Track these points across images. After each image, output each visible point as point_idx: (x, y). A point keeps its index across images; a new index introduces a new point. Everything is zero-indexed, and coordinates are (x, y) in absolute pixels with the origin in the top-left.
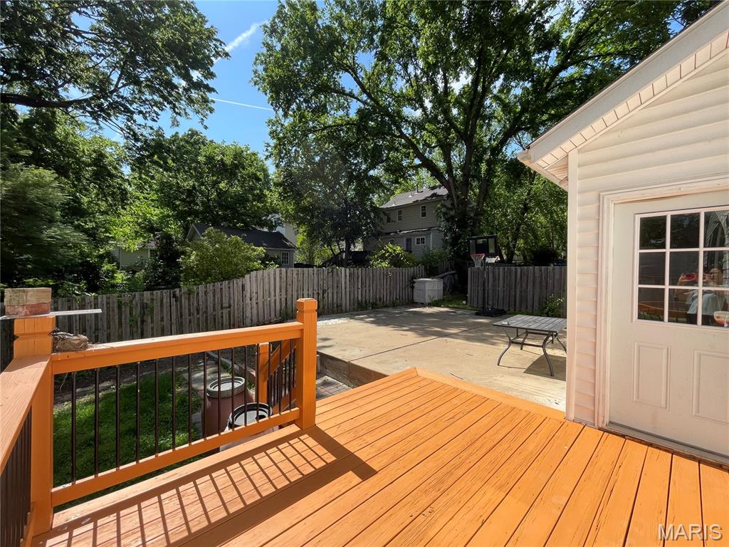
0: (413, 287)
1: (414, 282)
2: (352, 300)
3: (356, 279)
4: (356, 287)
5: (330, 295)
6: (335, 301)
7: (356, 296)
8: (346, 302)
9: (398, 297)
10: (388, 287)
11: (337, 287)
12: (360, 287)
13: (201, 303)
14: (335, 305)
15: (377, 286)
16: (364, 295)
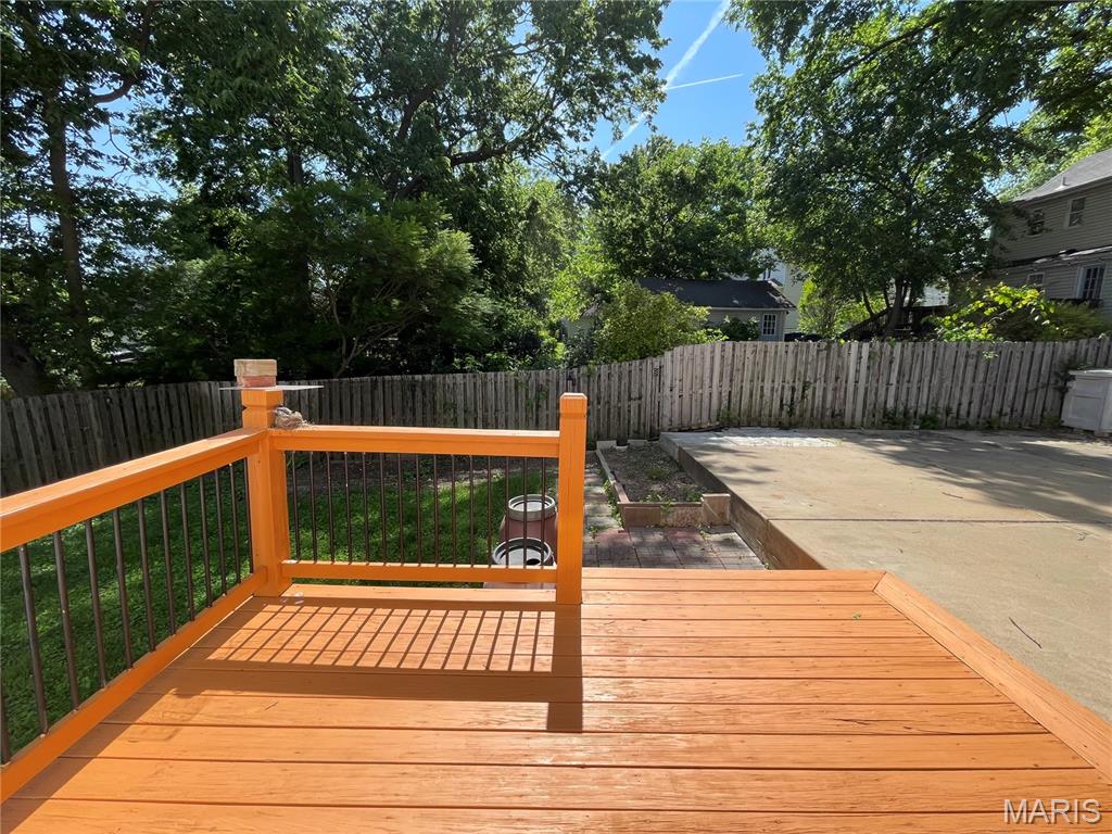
0: (1063, 390)
1: (1072, 378)
2: (870, 407)
3: (885, 363)
4: (883, 380)
5: (819, 393)
6: (828, 405)
7: (882, 400)
8: (854, 408)
11: (837, 378)
12: (893, 380)
13: (602, 390)
14: (828, 413)
16: (903, 398)
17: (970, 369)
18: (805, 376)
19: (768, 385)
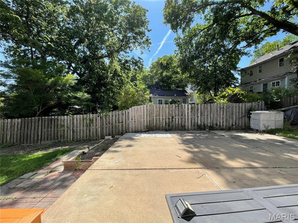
0: (249, 118)
1: (251, 114)
2: (193, 124)
5: (177, 120)
6: (180, 123)
7: (196, 121)
8: (188, 124)
9: (234, 124)
10: (225, 116)
14: (180, 126)
15: (214, 116)
16: (203, 121)
17: (222, 112)
18: (172, 115)
19: (161, 118)
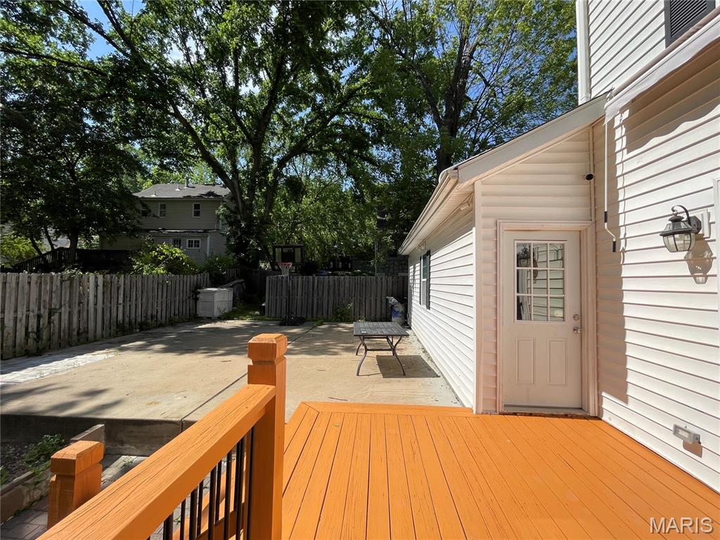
0: (196, 299)
2: (107, 323)
3: (114, 290)
5: (65, 317)
6: (75, 326)
7: (114, 315)
9: (177, 312)
10: (164, 300)
11: (80, 303)
12: (121, 301)
15: (148, 300)
16: (128, 313)
17: (160, 290)
18: (50, 304)
19: (9, 316)
